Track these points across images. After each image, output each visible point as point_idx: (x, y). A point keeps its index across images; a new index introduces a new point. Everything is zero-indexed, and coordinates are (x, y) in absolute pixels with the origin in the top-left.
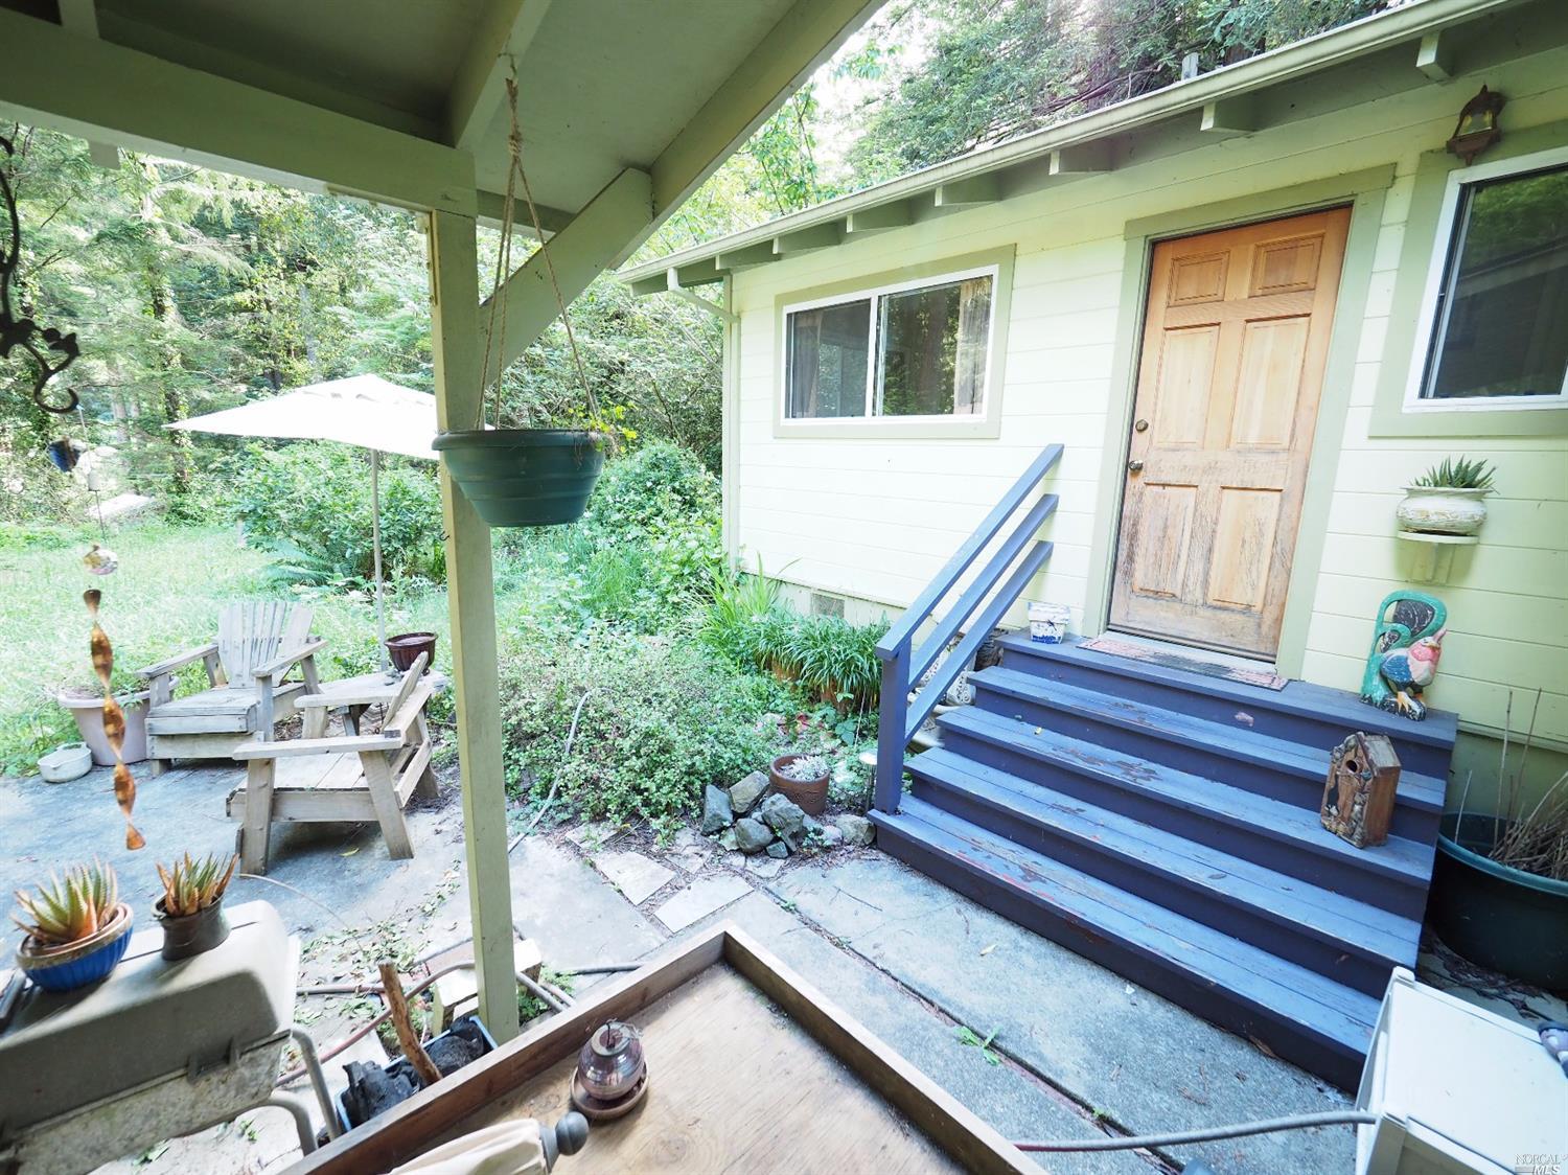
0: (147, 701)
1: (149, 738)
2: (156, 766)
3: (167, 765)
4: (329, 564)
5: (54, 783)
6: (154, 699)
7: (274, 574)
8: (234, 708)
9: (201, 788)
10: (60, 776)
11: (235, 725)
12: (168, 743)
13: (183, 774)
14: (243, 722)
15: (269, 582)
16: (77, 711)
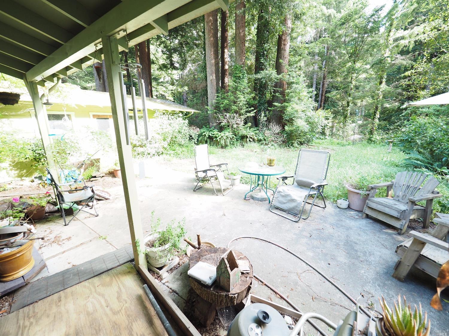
0: (368, 195)
1: (365, 206)
2: (365, 215)
3: (368, 217)
4: (431, 162)
5: (339, 208)
6: (371, 195)
7: (408, 162)
8: (397, 209)
9: (377, 229)
10: (341, 207)
11: (395, 214)
12: (370, 210)
13: (371, 221)
14: (399, 215)
15: (405, 165)
16: (349, 191)
